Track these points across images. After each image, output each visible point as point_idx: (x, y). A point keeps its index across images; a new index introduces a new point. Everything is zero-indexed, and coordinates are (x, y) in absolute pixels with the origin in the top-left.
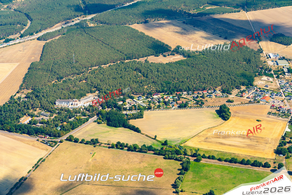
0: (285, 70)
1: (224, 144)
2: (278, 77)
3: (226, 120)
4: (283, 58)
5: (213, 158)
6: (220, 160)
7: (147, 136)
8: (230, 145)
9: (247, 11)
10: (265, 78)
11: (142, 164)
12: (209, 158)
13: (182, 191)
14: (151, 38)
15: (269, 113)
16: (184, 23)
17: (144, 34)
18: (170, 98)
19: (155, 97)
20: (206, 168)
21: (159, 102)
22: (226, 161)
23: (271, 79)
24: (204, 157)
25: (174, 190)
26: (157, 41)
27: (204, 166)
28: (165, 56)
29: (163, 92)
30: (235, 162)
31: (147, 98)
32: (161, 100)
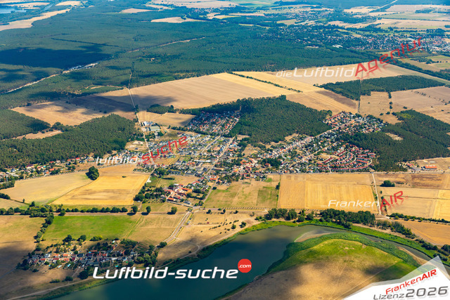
0: (156, 134)
1: (89, 199)
2: (148, 141)
3: (94, 180)
4: (156, 124)
5: (76, 210)
6: (82, 211)
7: (16, 201)
8: (94, 199)
9: (130, 88)
10: (136, 142)
11: (8, 224)
12: (72, 211)
13: (43, 240)
14: (31, 118)
15: (135, 170)
16: (67, 102)
17: (24, 115)
18: (43, 167)
19: (29, 168)
20: (69, 219)
21: (32, 172)
22: (88, 212)
23: (142, 143)
24: (68, 211)
25: (36, 241)
26: (38, 120)
27: (67, 218)
28: (43, 133)
29: (36, 163)
30: (96, 212)
31: (20, 169)
32: (34, 170)
